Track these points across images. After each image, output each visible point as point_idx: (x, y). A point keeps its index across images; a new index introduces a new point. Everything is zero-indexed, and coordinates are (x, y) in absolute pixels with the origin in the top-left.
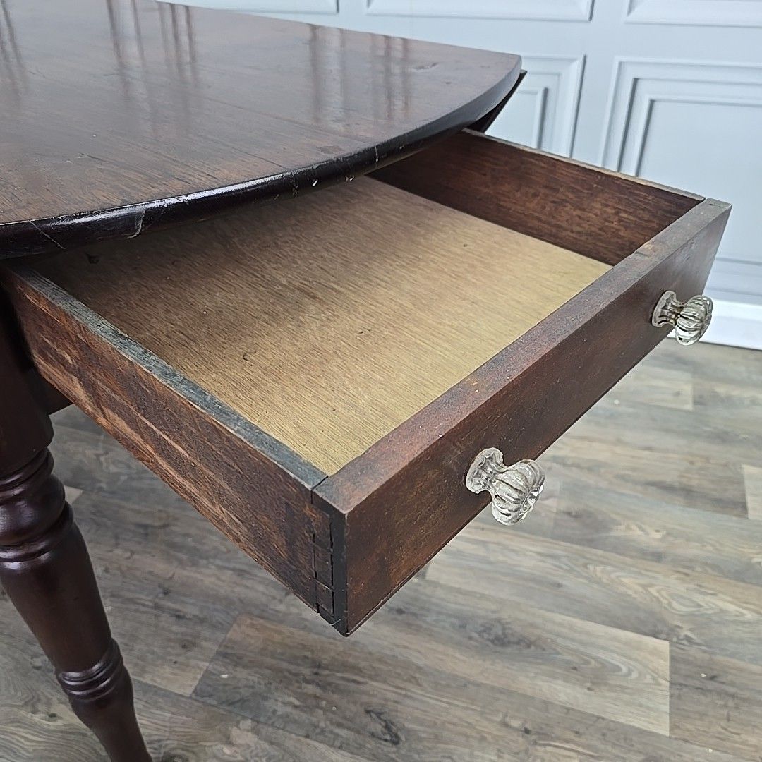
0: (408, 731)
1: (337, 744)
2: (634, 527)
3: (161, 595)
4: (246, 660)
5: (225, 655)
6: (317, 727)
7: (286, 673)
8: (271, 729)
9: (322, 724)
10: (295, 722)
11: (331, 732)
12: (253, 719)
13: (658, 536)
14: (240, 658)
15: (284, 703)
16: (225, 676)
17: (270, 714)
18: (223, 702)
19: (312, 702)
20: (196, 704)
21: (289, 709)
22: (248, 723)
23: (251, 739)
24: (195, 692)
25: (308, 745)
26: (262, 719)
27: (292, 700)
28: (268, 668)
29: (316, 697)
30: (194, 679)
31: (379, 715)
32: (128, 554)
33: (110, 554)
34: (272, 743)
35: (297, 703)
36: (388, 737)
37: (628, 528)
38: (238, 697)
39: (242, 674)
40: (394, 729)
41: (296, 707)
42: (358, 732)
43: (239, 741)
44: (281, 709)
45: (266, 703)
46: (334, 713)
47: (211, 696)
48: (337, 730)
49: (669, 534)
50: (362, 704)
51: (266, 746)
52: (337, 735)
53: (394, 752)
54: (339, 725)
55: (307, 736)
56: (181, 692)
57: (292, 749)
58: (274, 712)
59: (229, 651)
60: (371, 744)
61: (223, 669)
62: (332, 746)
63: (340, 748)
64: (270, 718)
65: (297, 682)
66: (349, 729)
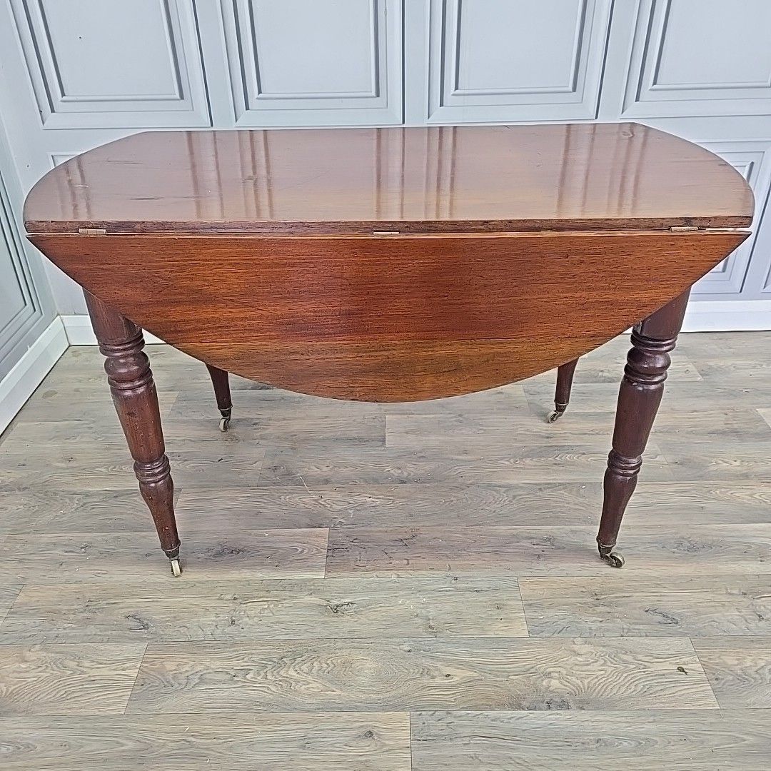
0: (679, 614)
1: (643, 634)
3: (453, 581)
4: (546, 605)
5: (530, 605)
6: (623, 629)
10: (608, 630)
14: (542, 604)
16: (540, 618)
17: (589, 631)
18: (554, 633)
19: (609, 616)
20: (536, 639)
21: (599, 624)
22: (579, 640)
23: (589, 648)
24: (530, 632)
25: (627, 640)
26: (587, 635)
27: (595, 618)
29: (609, 612)
31: (654, 611)
32: (405, 562)
33: (391, 565)
34: (604, 646)
36: (669, 621)
38: (560, 628)
39: (551, 613)
40: (670, 616)
41: (601, 622)
45: (581, 625)
47: (542, 632)
48: (637, 627)
50: (639, 608)
51: (601, 649)
53: (680, 628)
56: (521, 635)
58: (590, 628)
59: (531, 602)
61: (537, 614)
63: (647, 636)
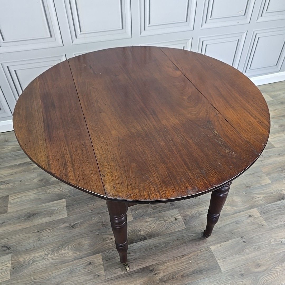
1: (165, 211)
4: (137, 208)
5: (133, 210)
7: (147, 206)
8: (152, 216)
9: (160, 210)
10: (155, 212)
11: (163, 210)
12: (148, 216)
14: (136, 208)
15: (151, 211)
16: (136, 213)
17: (150, 214)
18: (140, 217)
19: (155, 207)
20: (136, 220)
21: (153, 211)
22: (148, 217)
23: (151, 219)
24: (133, 219)
25: (161, 214)
26: (150, 215)
27: (152, 209)
28: (143, 207)
29: (155, 206)
30: (131, 217)
32: (93, 205)
33: (88, 207)
34: (155, 217)
35: (153, 209)
36: (172, 205)
38: (142, 215)
39: (139, 211)
41: (153, 210)
42: (167, 207)
43: (149, 221)
44: (151, 212)
45: (148, 212)
46: (160, 207)
47: (137, 217)
48: (163, 209)
51: (154, 218)
52: (164, 210)
54: (163, 208)
55: (159, 213)
56: (131, 220)
57: (159, 216)
58: (151, 213)
59: (133, 209)
60: (170, 207)
61: (135, 212)
62: (165, 212)
63: (166, 211)
64: (151, 214)
65: (150, 206)
66: (165, 208)
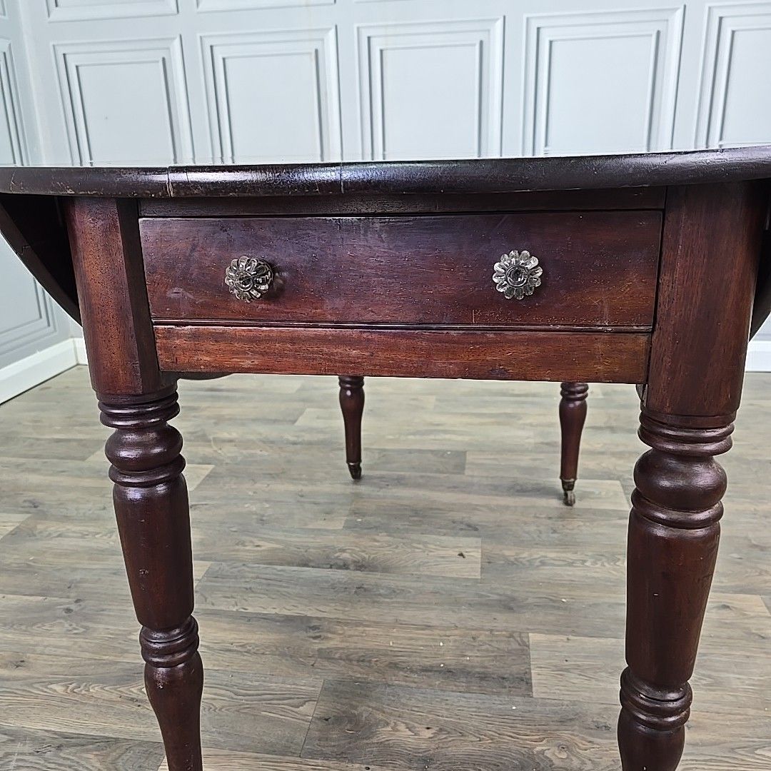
2: (402, 727)
4: (369, 514)
5: (356, 514)
7: (397, 515)
8: (400, 534)
9: (427, 530)
10: (413, 530)
11: (436, 531)
12: (386, 532)
13: (428, 734)
14: (366, 513)
15: (402, 525)
16: (359, 520)
30: (341, 523)
32: (266, 485)
34: (403, 539)
35: (410, 524)
37: (395, 729)
38: (372, 527)
42: (452, 529)
43: (381, 540)
44: (400, 528)
45: (390, 526)
46: (434, 525)
47: (355, 528)
49: (441, 730)
51: (400, 540)
52: (440, 531)
54: (440, 528)
55: (423, 534)
56: (335, 528)
57: (416, 539)
59: (358, 512)
60: (462, 532)
61: (357, 518)
62: (439, 535)
63: (444, 535)
64: (396, 531)
65: (406, 517)
66: (445, 529)
